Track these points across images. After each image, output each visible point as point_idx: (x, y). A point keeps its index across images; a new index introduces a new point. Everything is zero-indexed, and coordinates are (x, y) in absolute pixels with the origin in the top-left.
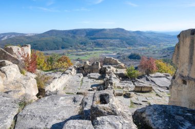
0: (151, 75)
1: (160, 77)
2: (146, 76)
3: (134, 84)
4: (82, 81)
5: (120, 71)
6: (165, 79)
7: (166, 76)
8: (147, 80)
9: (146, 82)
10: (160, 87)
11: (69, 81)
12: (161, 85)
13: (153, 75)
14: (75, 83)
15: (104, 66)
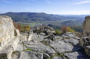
0: (66, 33)
1: (70, 34)
2: (65, 33)
3: (61, 37)
4: (38, 36)
5: (52, 32)
6: (72, 35)
7: (72, 33)
8: (66, 35)
9: (65, 36)
10: (71, 38)
11: (32, 36)
12: (72, 37)
13: (67, 33)
14: (36, 37)
15: (45, 30)
